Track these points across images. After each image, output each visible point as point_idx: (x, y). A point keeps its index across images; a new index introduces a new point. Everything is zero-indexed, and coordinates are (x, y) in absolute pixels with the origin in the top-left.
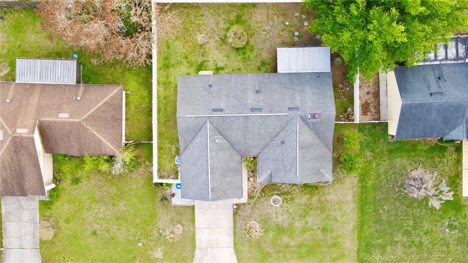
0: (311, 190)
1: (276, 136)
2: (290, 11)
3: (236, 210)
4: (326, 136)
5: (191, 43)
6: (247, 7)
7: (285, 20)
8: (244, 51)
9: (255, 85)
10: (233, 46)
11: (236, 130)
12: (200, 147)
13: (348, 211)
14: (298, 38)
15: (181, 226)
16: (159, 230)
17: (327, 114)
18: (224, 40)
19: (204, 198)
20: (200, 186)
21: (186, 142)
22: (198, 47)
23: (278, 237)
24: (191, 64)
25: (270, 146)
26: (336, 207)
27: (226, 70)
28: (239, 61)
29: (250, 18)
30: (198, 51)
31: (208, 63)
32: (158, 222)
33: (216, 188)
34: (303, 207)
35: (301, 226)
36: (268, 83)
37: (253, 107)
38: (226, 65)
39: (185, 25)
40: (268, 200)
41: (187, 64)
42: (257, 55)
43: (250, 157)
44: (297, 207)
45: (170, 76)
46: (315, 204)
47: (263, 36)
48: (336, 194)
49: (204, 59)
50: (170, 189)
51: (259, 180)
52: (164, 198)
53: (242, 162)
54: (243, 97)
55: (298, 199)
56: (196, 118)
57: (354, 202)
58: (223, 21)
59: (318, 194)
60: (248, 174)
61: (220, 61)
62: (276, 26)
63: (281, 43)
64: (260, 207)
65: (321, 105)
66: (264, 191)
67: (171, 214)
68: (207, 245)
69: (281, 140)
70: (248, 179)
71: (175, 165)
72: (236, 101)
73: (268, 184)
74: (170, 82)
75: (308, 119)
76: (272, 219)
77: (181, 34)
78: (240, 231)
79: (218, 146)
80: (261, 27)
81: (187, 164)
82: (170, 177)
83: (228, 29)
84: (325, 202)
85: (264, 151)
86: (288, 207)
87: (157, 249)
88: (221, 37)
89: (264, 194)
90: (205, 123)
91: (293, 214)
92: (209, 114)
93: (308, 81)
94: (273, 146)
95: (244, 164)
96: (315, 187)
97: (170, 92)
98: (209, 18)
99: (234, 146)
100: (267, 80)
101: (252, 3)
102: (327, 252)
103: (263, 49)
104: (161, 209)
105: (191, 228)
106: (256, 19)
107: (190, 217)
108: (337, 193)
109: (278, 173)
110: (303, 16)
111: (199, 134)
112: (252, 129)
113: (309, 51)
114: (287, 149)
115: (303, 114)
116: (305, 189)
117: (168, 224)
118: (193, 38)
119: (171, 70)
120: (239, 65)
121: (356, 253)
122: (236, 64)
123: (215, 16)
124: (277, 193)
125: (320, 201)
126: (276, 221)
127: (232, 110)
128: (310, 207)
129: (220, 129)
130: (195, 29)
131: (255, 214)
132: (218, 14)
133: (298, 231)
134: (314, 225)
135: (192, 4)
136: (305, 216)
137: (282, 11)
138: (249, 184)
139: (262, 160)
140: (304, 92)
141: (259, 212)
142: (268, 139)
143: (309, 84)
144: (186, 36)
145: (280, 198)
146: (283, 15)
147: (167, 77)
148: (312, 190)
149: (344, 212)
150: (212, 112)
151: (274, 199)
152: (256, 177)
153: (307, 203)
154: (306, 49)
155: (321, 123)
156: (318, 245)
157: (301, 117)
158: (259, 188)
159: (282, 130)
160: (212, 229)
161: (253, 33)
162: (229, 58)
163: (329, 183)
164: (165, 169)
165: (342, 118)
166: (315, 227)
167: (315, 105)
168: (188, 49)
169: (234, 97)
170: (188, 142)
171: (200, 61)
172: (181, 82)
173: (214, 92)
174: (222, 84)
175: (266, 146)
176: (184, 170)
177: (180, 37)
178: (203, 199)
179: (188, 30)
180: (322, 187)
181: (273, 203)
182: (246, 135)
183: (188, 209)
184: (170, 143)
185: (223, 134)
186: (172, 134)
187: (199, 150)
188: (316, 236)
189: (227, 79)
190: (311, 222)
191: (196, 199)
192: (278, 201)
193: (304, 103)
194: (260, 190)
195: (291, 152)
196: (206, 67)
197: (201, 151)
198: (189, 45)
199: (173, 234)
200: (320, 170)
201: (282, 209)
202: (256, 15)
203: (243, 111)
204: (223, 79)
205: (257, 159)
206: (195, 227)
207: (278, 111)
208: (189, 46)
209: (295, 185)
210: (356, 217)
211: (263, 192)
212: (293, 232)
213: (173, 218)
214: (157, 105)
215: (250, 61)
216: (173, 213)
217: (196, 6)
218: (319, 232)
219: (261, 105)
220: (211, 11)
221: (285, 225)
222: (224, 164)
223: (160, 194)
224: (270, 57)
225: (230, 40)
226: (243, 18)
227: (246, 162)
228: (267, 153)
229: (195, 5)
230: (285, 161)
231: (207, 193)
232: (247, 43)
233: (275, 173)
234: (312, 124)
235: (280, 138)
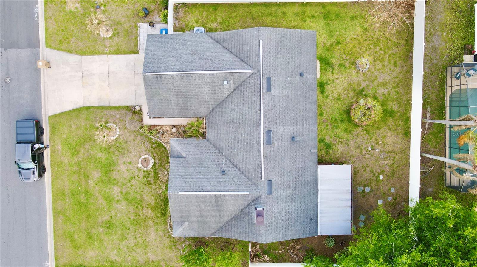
0: (161, 207)
1: (232, 164)
2: (397, 181)
3: (133, 110)
4: (232, 230)
5: (358, 50)
6: (405, 124)
7: (386, 174)
8: (345, 121)
9: (302, 135)
10: (354, 106)
11: (241, 109)
12: (217, 61)
13: (134, 254)
14: (361, 191)
15: (110, 35)
16: (105, 6)
17: (263, 231)
18: (361, 93)
19: (147, 67)
20: (164, 60)
21: (225, 40)
22: (352, 59)
23: (99, 165)
24: (330, 48)
25: (219, 155)
26: (140, 239)
27: (320, 96)
28: (333, 114)
29: (390, 129)
30: (347, 58)
31: (330, 73)
32: (115, 4)
33: (161, 82)
34: (139, 197)
35: (114, 194)
36: (304, 153)
37: (273, 133)
38: (327, 97)
39: (382, 41)
40: (148, 151)
41: (330, 44)
42: (340, 138)
43: (204, 129)
44: (138, 189)
45: (314, 21)
46: (142, 213)
47: (364, 146)
48: (156, 239)
49: (336, 67)
50: (160, 20)
51: (173, 140)
52: (147, 13)
53: (197, 117)
54: (287, 118)
55: (149, 191)
56: (258, 55)
57: (146, 262)
58: (387, 93)
59: (155, 217)
60: (181, 126)
61: (332, 88)
62: (378, 163)
63: (356, 170)
64: (137, 142)
65: (275, 223)
66: (159, 146)
67: (126, 22)
68: (86, 70)
69: (227, 170)
70: (175, 126)
71: (193, 28)
72: (280, 109)
73: (169, 152)
74: (305, 21)
75: (255, 206)
76: (123, 157)
77: (370, 35)
78: (105, 114)
79: (219, 85)
80: (377, 143)
81: (194, 42)
82: (177, 21)
83: (375, 98)
84: (145, 225)
85: (212, 147)
86: (139, 177)
87: (79, 3)
88: (365, 89)
89: (155, 147)
90: (251, 66)
91: (129, 184)
92: (264, 73)
93: (306, 206)
94: (219, 159)
95: (194, 120)
96: (165, 213)
97: (292, 20)
98: (392, 74)
99: (219, 106)
100: (308, 151)
101: (411, 131)
102: (81, 227)
103: (348, 145)
104: (132, 8)
105: (108, 49)
106: (388, 136)
107: (123, 47)
108: (157, 241)
109: (183, 165)
110: (391, 198)
111: (236, 58)
112: (243, 132)
113: (345, 207)
114: (215, 178)
115: (262, 200)
116: (163, 200)
117: (113, 17)
118: (364, 52)
119: (322, 22)
120: (326, 114)
121: (80, 264)
122: (328, 110)
123: (395, 81)
124: (156, 164)
125: (146, 219)
126: (120, 162)
127: (269, 104)
128: (139, 206)
129: (242, 87)
130: (377, 55)
131: (128, 135)
132: (397, 86)
133: (107, 191)
134: (115, 211)
135: (411, 51)
136: (126, 199)
137: (397, 171)
138: (168, 128)
139: (200, 144)
140: (292, 200)
141: (131, 140)
142: (228, 152)
143: (302, 207)
144: (367, 42)
145: (150, 168)
146: (393, 172)
147: (313, 17)
148: (161, 209)
149: (133, 249)
150: (266, 76)
151: (148, 160)
152: (178, 137)
153: (144, 202)
154: (349, 203)
155: (250, 223)
156: (89, 216)
157: (258, 197)
158: (162, 140)
159: (241, 171)
160: (108, 77)
161: (370, 132)
162: (336, 101)
163: (170, 230)
164: (188, 15)
165: (256, 248)
166: (113, 213)
167: (275, 215)
168: (351, 46)
169: (286, 107)
170: (225, 45)
171: (334, 61)
172: (307, 34)
173: (293, 79)
174: (304, 90)
175: (219, 150)
176: (186, 38)
177: (366, 35)
178: (146, 65)
179: (375, 45)
180: (165, 222)
181: (144, 159)
182: (234, 123)
183: (134, 45)
184: (223, 21)
185: (235, 92)
186: (235, 24)
187: (213, 59)
188: (102, 214)
189: (311, 98)
190: (119, 207)
191: (146, 54)
192: (146, 165)
193: (278, 201)
194: (161, 141)
195: (212, 184)
196: (325, 69)
197: (212, 61)
198: (356, 47)
199: (98, 24)
200: (188, 221)
201: (135, 170)
202: (393, 137)
203: (268, 119)
204: (311, 91)
205: (201, 138)
206: (110, 54)
207: (267, 166)
208: (354, 47)
209: (167, 189)
210: (127, 265)
211: (157, 145)
212: (106, 184)
213: (121, 24)
214: (275, 3)
215: (332, 128)
216: (128, 24)
217: (408, 55)
218: (106, 218)
219: (275, 144)
220: (400, 77)
221: (114, 175)
222: (194, 93)
223: (153, 7)
224: (337, 155)
225: (362, 102)
226: (391, 119)
227: (198, 123)
228: (209, 152)
229: (410, 54)
230: (199, 176)
231: (154, 70)
232: (356, 125)
233: (182, 163)
234: (249, 212)
235: (229, 168)
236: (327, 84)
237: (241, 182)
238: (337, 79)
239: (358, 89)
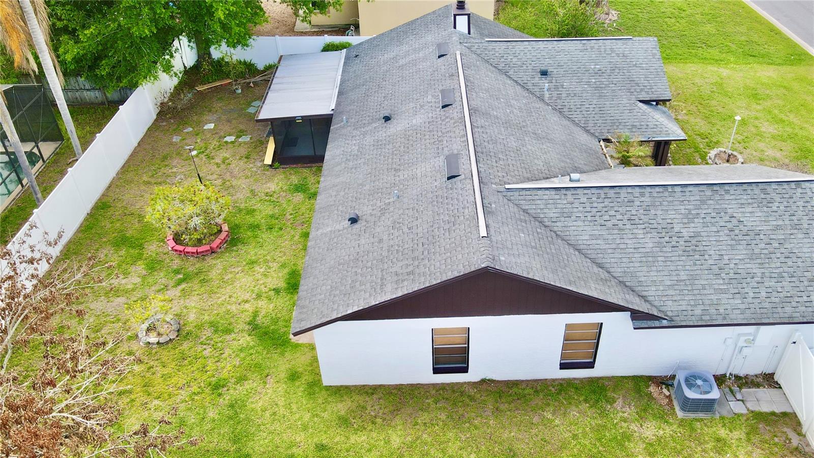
12: (614, 221)
20: (780, 223)
27: (303, 266)
28: (276, 237)
30: (200, 348)
31: (262, 314)
38: (283, 266)
41: (247, 383)
49: (241, 326)
69: (537, 79)
88: (172, 284)
103: (252, 191)
109: (638, 85)
111: (559, 227)
114: (562, 64)
122: (286, 243)
162: (262, 260)
168: (179, 379)
171: (246, 340)
187: (629, 227)
197: (629, 220)
198: (164, 375)
208: (167, 377)
215: (284, 215)
226: (130, 233)
228: (584, 113)
233: (641, 91)
235: (533, 82)
236: (277, 291)
237: (505, 58)
238: (247, 301)
239: (195, 284)
